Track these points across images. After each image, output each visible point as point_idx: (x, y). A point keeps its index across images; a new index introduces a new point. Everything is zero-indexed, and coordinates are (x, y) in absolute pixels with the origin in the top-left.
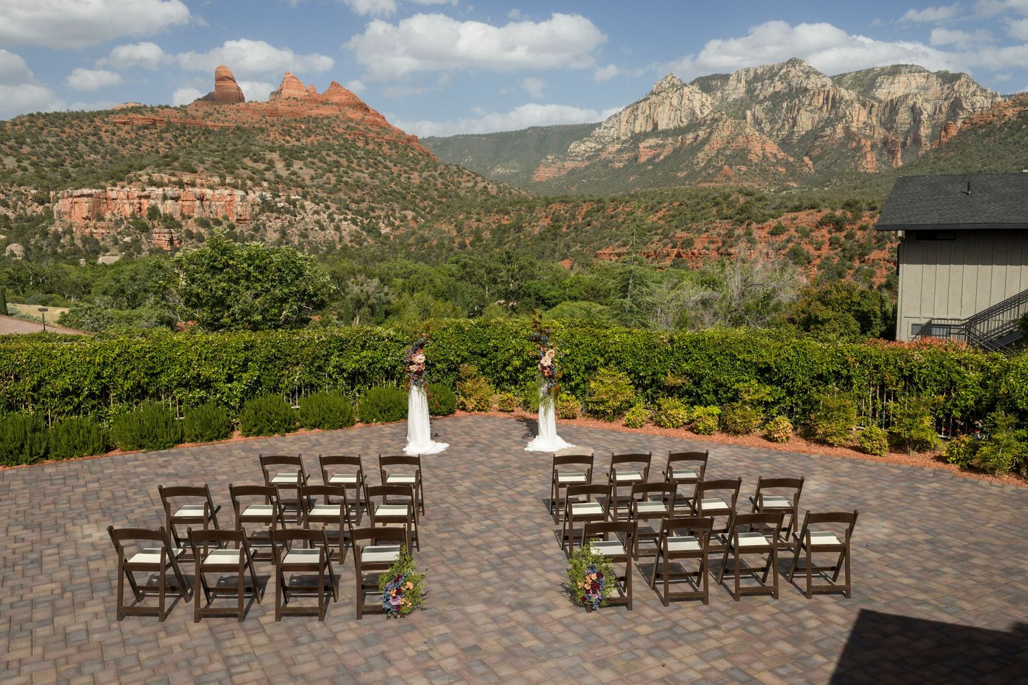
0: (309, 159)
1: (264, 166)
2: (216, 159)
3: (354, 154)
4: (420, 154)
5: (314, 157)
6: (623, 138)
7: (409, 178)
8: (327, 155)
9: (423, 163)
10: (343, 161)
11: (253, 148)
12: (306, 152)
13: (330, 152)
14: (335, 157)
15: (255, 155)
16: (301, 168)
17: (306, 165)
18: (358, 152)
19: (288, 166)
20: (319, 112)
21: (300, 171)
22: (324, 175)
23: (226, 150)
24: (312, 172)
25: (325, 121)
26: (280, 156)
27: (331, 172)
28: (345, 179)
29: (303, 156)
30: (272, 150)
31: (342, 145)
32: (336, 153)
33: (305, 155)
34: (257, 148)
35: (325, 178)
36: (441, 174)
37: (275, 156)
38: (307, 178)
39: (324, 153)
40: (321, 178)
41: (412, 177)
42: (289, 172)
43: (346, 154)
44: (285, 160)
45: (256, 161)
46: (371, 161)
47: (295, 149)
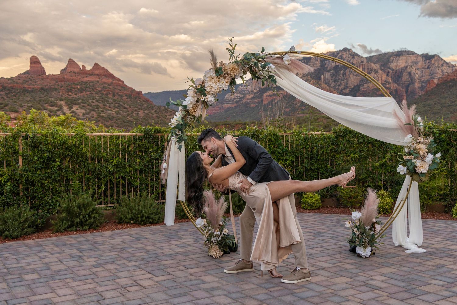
0: (82, 104)
1: (56, 109)
2: (29, 105)
3: (107, 101)
4: (144, 101)
5: (85, 103)
6: (255, 91)
7: (138, 114)
8: (92, 102)
9: (145, 105)
10: (101, 105)
11: (50, 99)
12: (80, 101)
13: (94, 101)
14: (96, 103)
15: (51, 102)
16: (77, 109)
17: (80, 108)
18: (109, 100)
19: (70, 108)
20: (87, 79)
21: (77, 111)
22: (90, 113)
23: (35, 100)
24: (83, 111)
25: (91, 84)
26: (66, 103)
27: (94, 111)
28: (102, 115)
29: (79, 103)
30: (61, 100)
31: (101, 97)
32: (97, 101)
33: (79, 102)
34: (53, 99)
35: (91, 115)
36: (155, 111)
37: (63, 103)
38: (81, 114)
39: (90, 101)
40: (89, 114)
41: (139, 113)
42: (71, 111)
43: (102, 101)
44: (68, 105)
45: (52, 106)
46: (117, 105)
47: (74, 99)
